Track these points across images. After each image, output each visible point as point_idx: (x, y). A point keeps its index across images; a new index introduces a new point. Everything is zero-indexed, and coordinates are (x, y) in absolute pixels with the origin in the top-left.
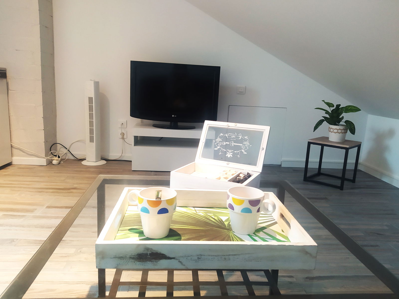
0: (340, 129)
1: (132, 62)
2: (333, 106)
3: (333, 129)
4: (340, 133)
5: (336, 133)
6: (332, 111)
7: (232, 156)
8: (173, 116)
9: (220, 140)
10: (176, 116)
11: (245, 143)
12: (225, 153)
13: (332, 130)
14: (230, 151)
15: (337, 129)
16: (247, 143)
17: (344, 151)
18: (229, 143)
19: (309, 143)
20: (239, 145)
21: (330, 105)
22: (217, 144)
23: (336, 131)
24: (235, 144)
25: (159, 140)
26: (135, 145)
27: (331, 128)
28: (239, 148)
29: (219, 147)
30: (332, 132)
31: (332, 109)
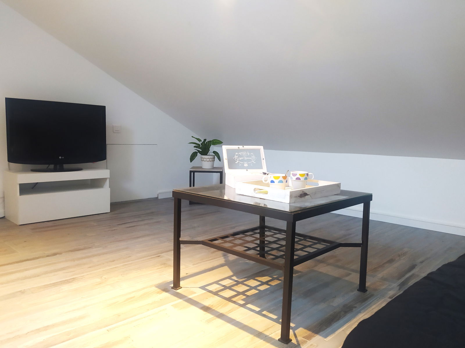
0: (211, 158)
1: (7, 100)
2: (201, 141)
3: (206, 158)
4: (211, 161)
5: (209, 161)
6: (202, 144)
7: (247, 166)
8: (60, 157)
9: (237, 157)
10: (63, 158)
11: (252, 157)
12: (243, 164)
13: (205, 160)
14: (245, 163)
15: (209, 159)
16: (254, 157)
17: (219, 174)
18: (243, 158)
19: (191, 172)
20: (250, 158)
21: (199, 140)
22: (236, 159)
23: (208, 160)
24: (247, 158)
25: (33, 188)
26: (20, 195)
27: (205, 158)
28: (250, 160)
29: (238, 161)
30: (205, 161)
31: (201, 142)
